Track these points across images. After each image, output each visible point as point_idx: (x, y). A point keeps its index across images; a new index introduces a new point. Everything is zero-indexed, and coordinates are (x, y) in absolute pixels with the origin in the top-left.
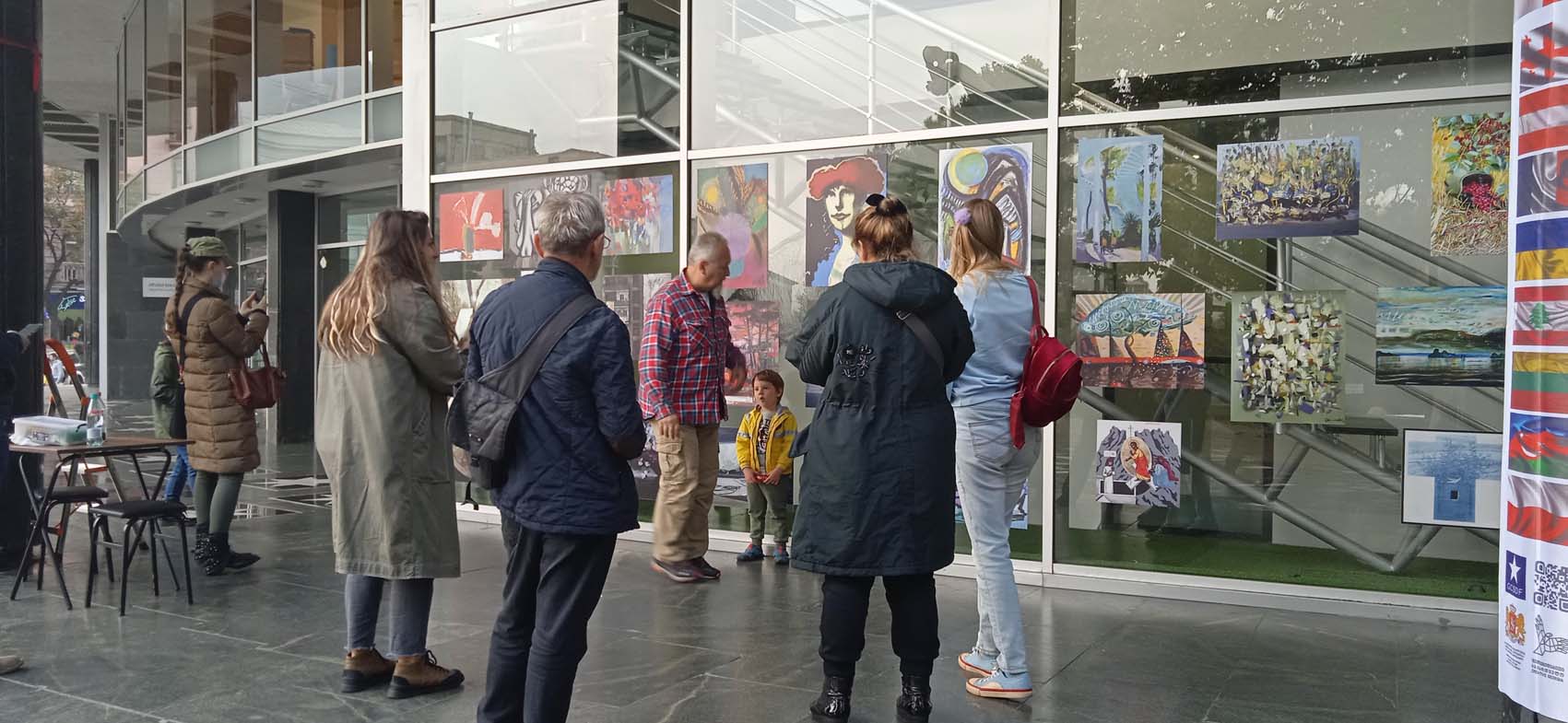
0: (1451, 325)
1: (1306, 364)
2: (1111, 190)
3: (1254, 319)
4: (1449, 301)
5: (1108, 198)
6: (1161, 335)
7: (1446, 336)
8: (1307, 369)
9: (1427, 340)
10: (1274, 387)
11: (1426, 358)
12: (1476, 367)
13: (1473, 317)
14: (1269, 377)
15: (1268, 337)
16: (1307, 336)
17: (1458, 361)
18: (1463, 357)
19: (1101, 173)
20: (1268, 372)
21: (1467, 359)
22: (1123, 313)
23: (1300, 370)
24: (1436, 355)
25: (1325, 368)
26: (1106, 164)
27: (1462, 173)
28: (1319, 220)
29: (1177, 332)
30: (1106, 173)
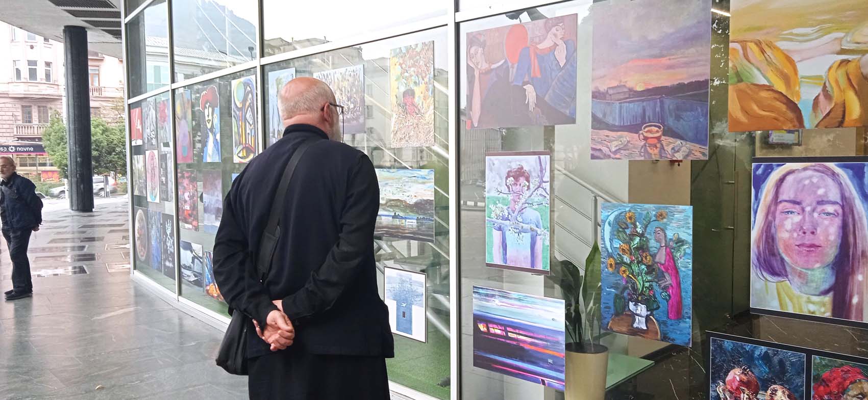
0: (401, 196)
4: (400, 178)
7: (399, 204)
9: (391, 206)
11: (391, 218)
12: (410, 227)
13: (409, 191)
17: (404, 221)
18: (406, 218)
21: (407, 220)
24: (395, 217)
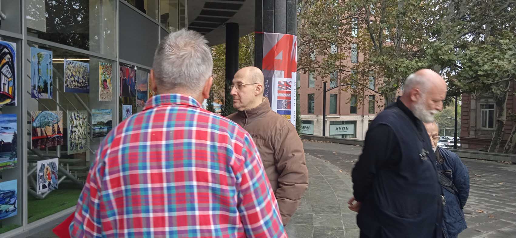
0: (102, 120)
1: (81, 134)
2: (40, 69)
3: (72, 120)
4: (102, 113)
5: (40, 72)
6: (53, 126)
7: (101, 123)
8: (82, 135)
9: (99, 125)
10: (76, 142)
11: (99, 129)
13: (105, 118)
14: (75, 139)
15: (75, 125)
16: (82, 125)
18: (104, 128)
19: (37, 62)
20: (75, 137)
22: (43, 118)
23: (80, 135)
24: (100, 129)
25: (85, 135)
26: (39, 59)
27: (103, 79)
28: (83, 88)
29: (57, 124)
30: (39, 62)
